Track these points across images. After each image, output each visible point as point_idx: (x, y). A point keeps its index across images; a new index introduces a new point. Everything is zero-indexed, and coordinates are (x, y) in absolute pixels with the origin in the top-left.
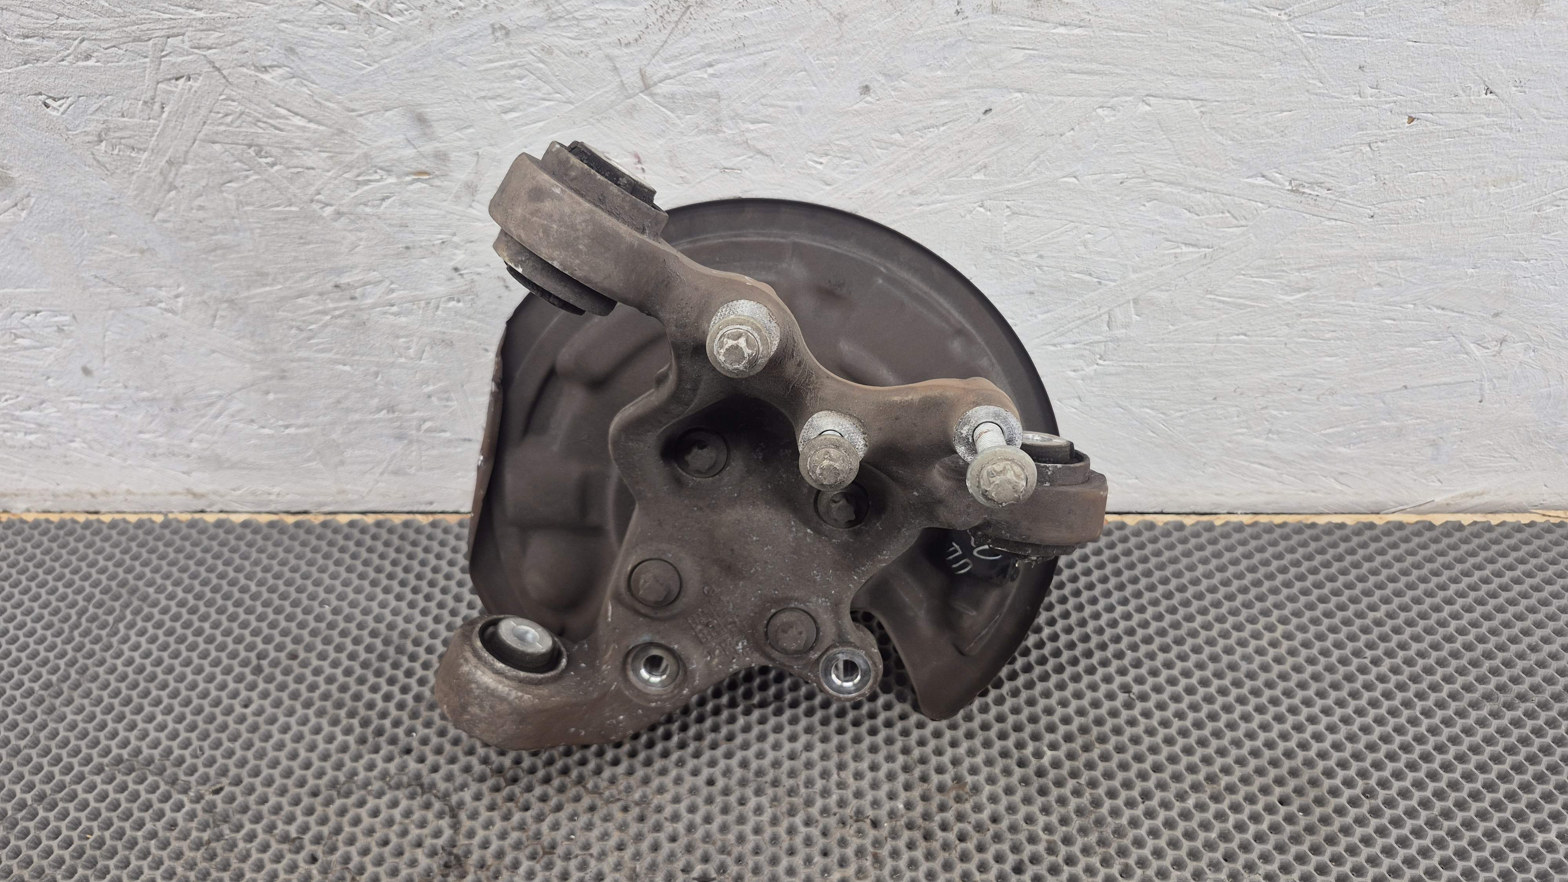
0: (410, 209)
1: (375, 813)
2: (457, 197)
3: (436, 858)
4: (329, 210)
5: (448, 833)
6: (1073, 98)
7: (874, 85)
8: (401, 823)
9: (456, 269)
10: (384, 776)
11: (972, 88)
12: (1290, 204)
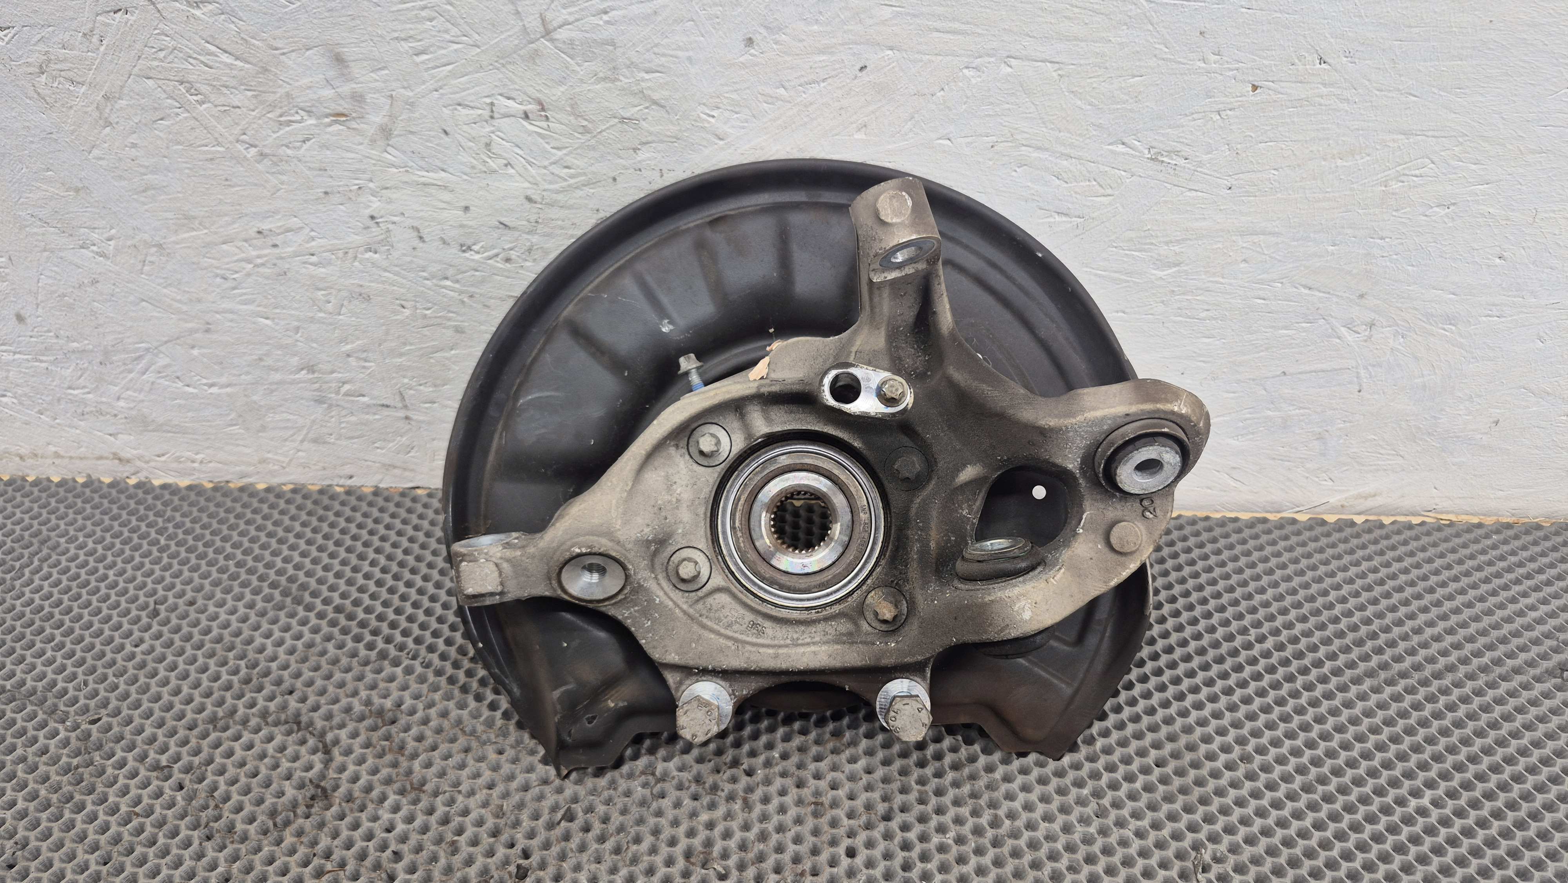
0: (328, 152)
1: (250, 747)
2: (373, 141)
3: (303, 791)
4: (253, 151)
5: (318, 767)
6: (940, 58)
7: (757, 38)
8: (273, 757)
9: (372, 218)
10: (264, 714)
11: (846, 44)
12: (1151, 173)
